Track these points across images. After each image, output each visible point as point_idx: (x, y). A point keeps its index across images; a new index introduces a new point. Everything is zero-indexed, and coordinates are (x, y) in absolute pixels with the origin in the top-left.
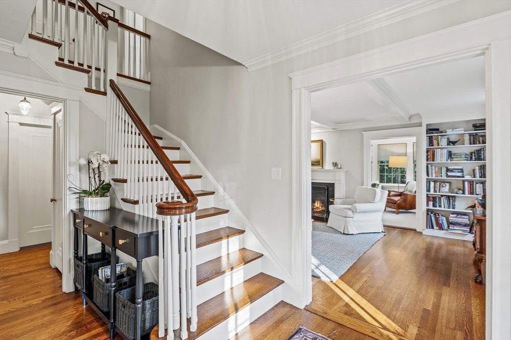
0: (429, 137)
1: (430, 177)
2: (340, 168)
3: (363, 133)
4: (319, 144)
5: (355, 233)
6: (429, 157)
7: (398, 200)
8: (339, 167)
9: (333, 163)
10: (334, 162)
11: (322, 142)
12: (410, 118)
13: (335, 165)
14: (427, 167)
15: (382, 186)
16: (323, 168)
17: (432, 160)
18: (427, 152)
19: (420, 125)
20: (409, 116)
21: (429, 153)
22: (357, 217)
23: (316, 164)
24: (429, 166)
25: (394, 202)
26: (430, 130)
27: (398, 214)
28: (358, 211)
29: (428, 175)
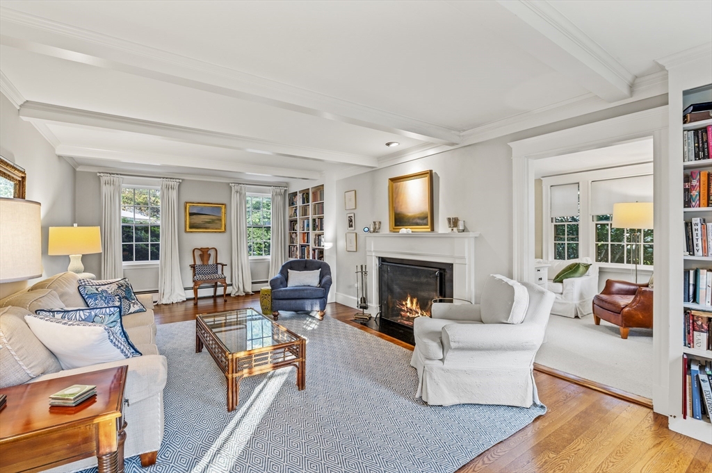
0: (696, 131)
1: (699, 256)
2: (463, 231)
3: (511, 144)
4: (426, 180)
5: (447, 403)
6: (695, 193)
7: (626, 306)
8: (461, 228)
9: (449, 219)
10: (452, 216)
11: (431, 176)
12: (632, 87)
13: (454, 222)
14: (688, 225)
15: (600, 268)
16: (433, 230)
17: (704, 201)
18: (687, 179)
19: (664, 101)
20: (630, 78)
21: (695, 182)
22: (455, 360)
23: (421, 222)
24: (696, 220)
25: (617, 310)
26: (697, 107)
27: (625, 337)
28: (453, 345)
29: (690, 248)
